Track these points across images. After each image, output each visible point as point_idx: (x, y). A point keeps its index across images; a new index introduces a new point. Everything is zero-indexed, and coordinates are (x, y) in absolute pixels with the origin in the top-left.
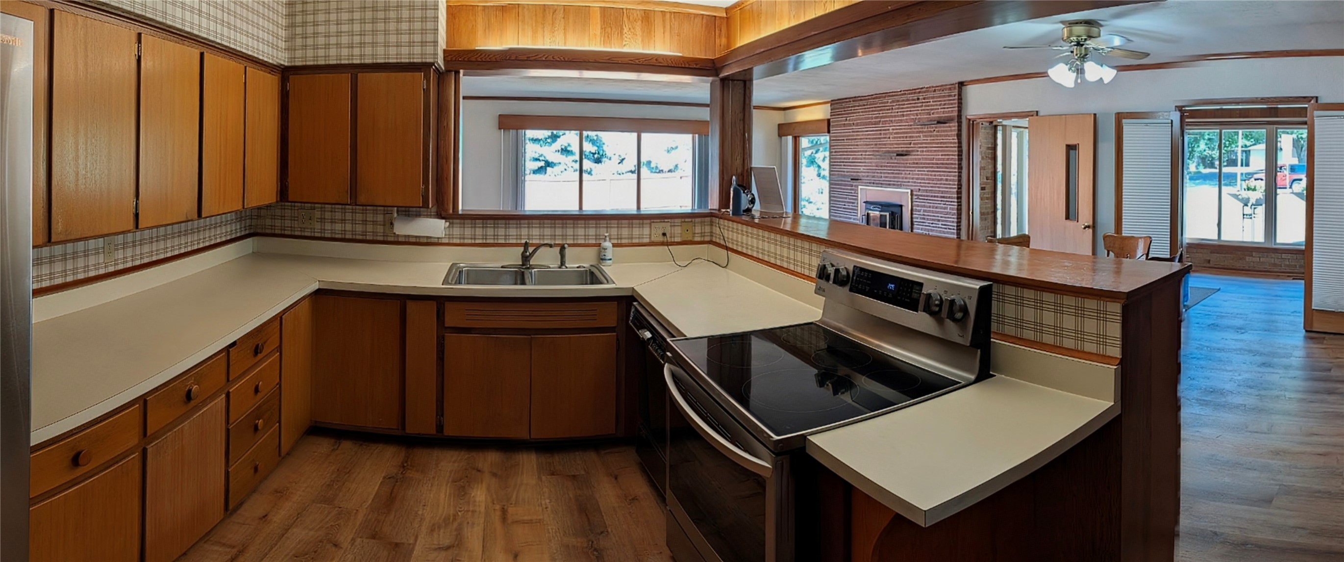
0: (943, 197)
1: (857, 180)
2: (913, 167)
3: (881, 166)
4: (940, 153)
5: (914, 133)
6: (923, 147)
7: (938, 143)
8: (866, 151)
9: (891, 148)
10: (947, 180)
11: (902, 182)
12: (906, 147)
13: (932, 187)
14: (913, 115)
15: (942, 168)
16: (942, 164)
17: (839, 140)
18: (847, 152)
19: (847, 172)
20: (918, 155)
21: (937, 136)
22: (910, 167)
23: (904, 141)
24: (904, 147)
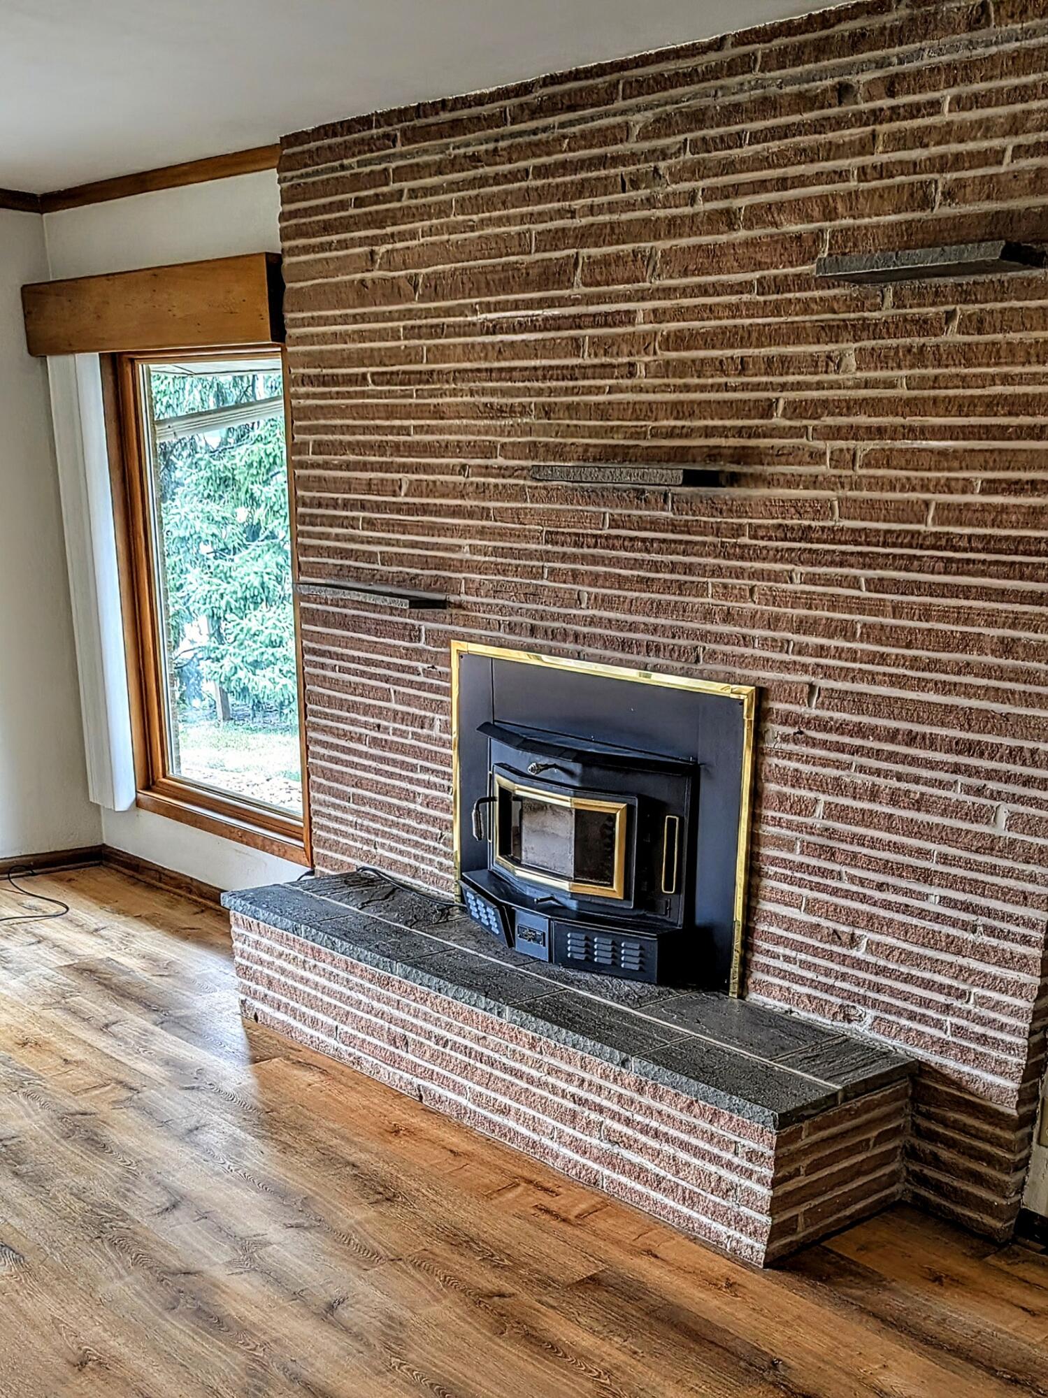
1: (442, 604)
2: (781, 555)
3: (579, 539)
4: (979, 475)
5: (799, 334)
6: (850, 433)
9: (650, 434)
12: (739, 432)
20: (814, 482)
22: (758, 554)
23: (727, 387)
24: (724, 432)
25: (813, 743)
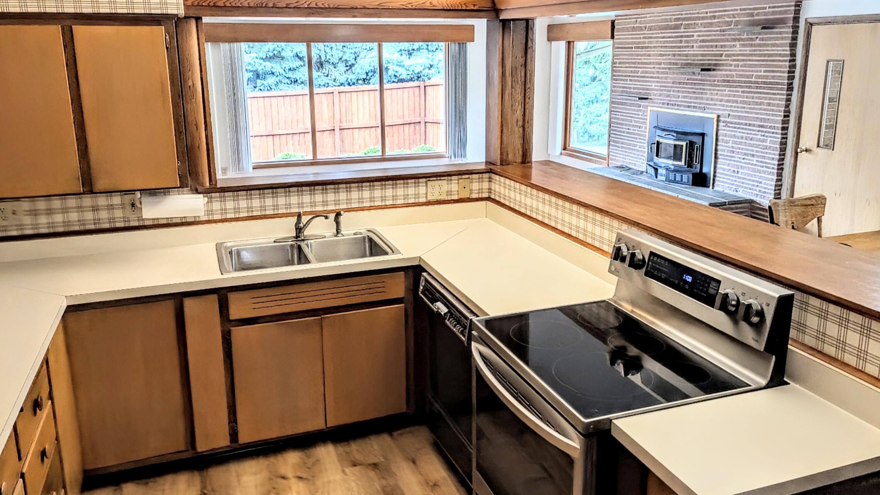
0: (762, 126)
1: (647, 99)
2: (723, 86)
3: (680, 83)
4: (763, 69)
5: (727, 40)
6: (738, 60)
7: (760, 55)
8: (660, 64)
9: (694, 60)
10: (769, 104)
11: (706, 104)
12: (715, 60)
13: (746, 112)
14: (728, 16)
15: (764, 88)
16: (765, 83)
17: (625, 48)
18: (635, 63)
19: (634, 89)
20: (730, 70)
21: (760, 45)
22: (719, 86)
23: (713, 51)
24: (712, 60)
25: (729, 127)
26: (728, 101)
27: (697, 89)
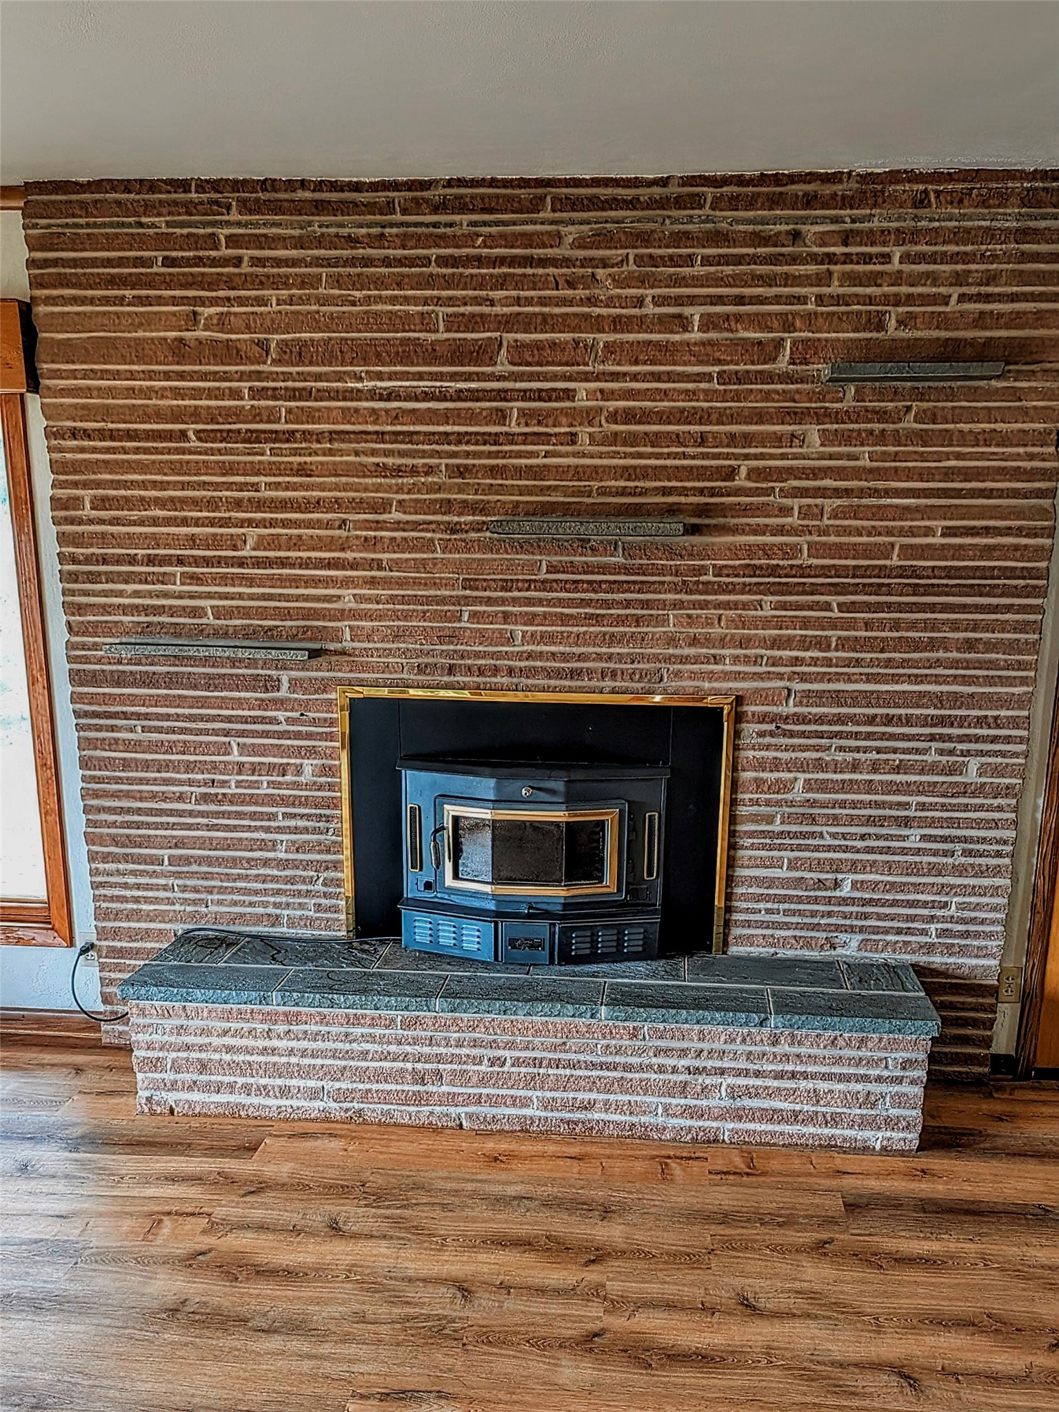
2: (750, 589)
7: (922, 475)
8: (378, 506)
14: (759, 322)
20: (781, 530)
21: (923, 438)
23: (684, 456)
24: (684, 492)
25: (792, 734)
26: (776, 643)
27: (607, 604)
